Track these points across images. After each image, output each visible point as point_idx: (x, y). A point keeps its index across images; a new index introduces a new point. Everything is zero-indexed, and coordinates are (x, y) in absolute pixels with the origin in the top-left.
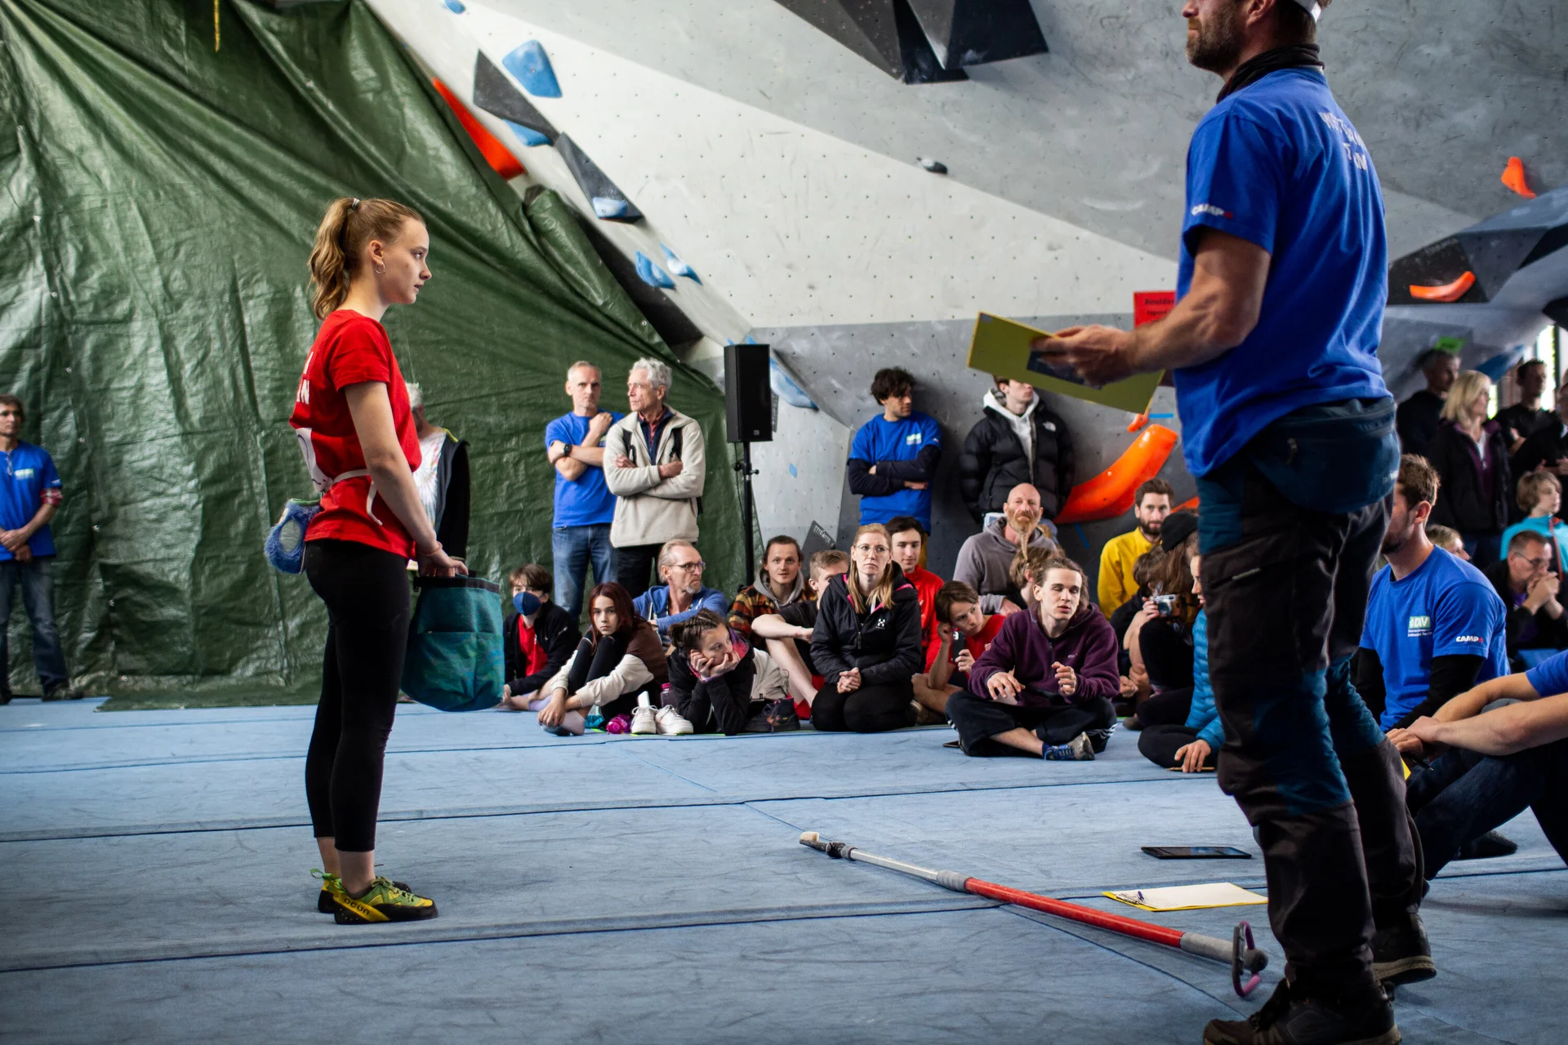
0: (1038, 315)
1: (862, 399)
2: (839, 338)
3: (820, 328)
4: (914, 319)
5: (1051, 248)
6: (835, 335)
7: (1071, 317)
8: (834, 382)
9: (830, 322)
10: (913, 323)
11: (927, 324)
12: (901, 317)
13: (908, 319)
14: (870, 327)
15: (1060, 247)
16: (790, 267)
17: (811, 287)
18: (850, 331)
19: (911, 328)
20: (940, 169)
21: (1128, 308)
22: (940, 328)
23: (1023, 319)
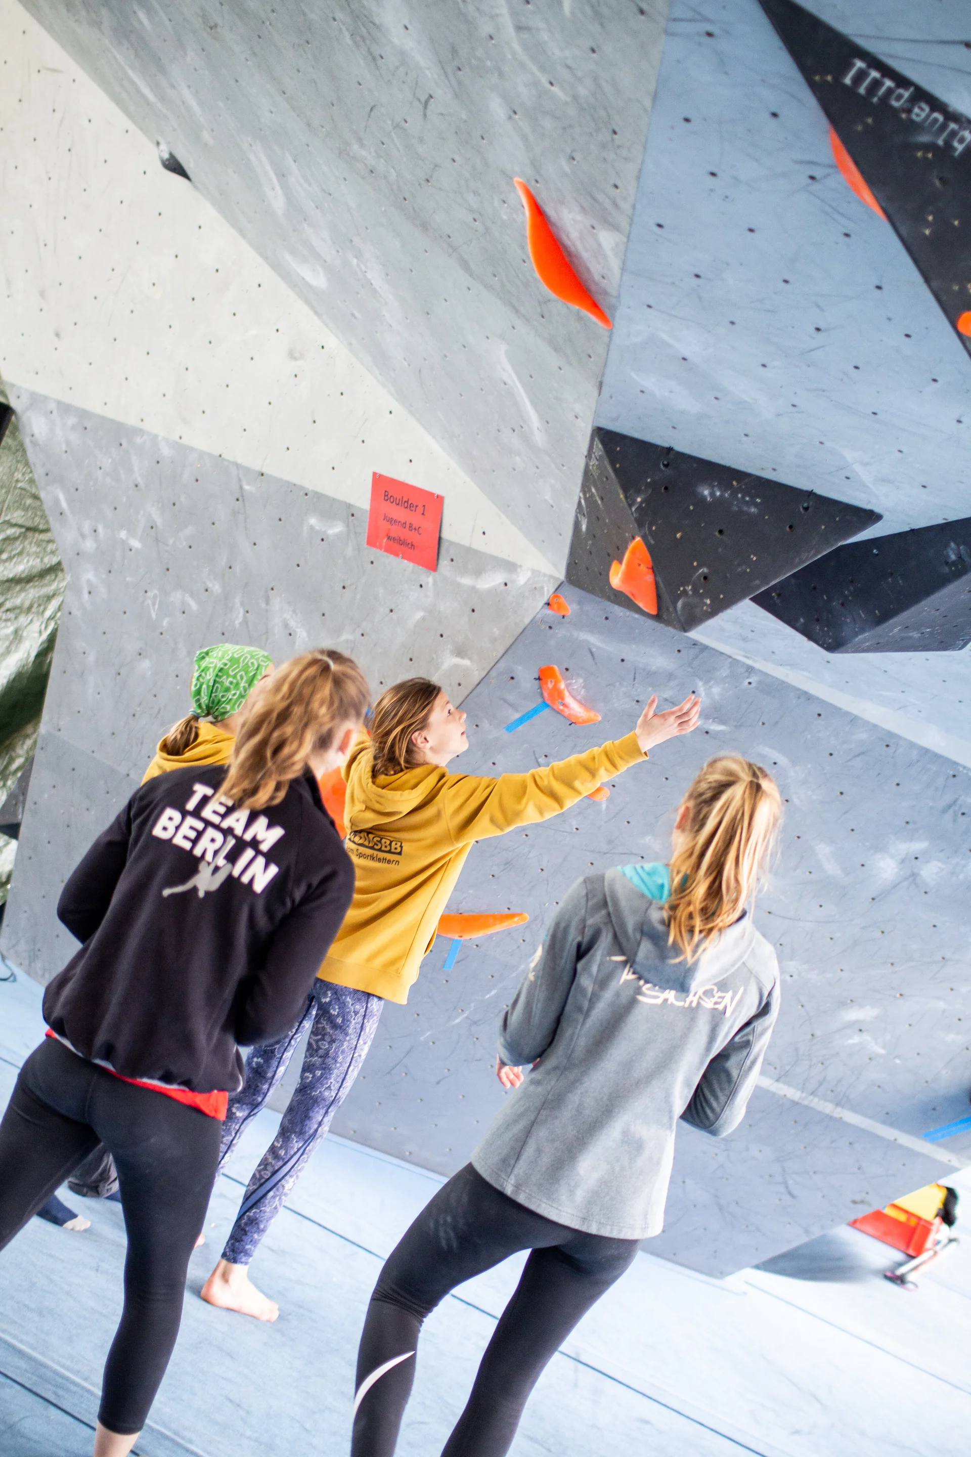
0: (264, 471)
1: (83, 536)
2: (74, 428)
3: (59, 403)
4: (145, 426)
5: (292, 354)
6: (71, 421)
7: (301, 488)
8: (61, 497)
9: (67, 400)
10: (140, 432)
11: (155, 437)
12: (132, 421)
13: (139, 423)
14: (103, 421)
15: (302, 355)
17: (58, 335)
18: (84, 420)
19: (139, 440)
20: (175, 166)
21: (362, 499)
22: (166, 451)
23: (247, 470)
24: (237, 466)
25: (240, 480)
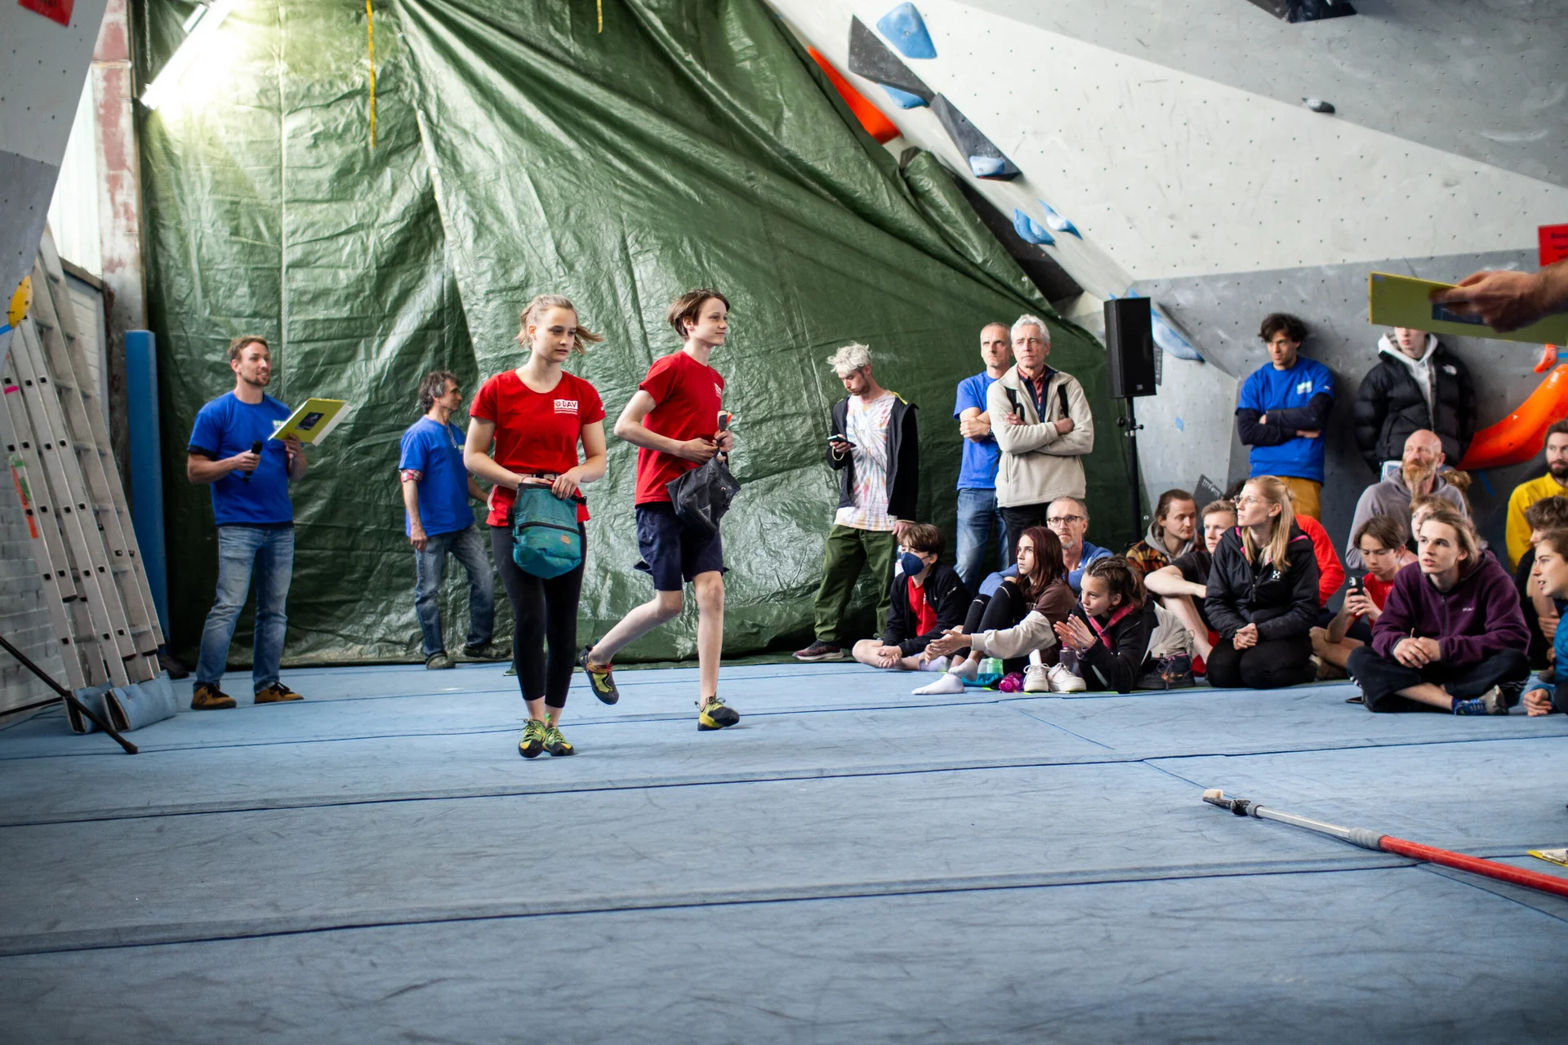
0: (1433, 255)
1: (1251, 349)
2: (1225, 287)
3: (1205, 278)
4: (1305, 264)
5: (1447, 185)
6: (1221, 285)
7: (1471, 254)
8: (1220, 332)
9: (1214, 271)
10: (1302, 269)
11: (1318, 269)
12: (1291, 263)
13: (1298, 265)
14: (1257, 275)
15: (1457, 183)
16: (1172, 217)
17: (1195, 237)
18: (1236, 280)
19: (1300, 274)
20: (1327, 109)
21: (1532, 243)
22: (1331, 273)
23: (1418, 261)
24: (1407, 261)
25: (1410, 267)
